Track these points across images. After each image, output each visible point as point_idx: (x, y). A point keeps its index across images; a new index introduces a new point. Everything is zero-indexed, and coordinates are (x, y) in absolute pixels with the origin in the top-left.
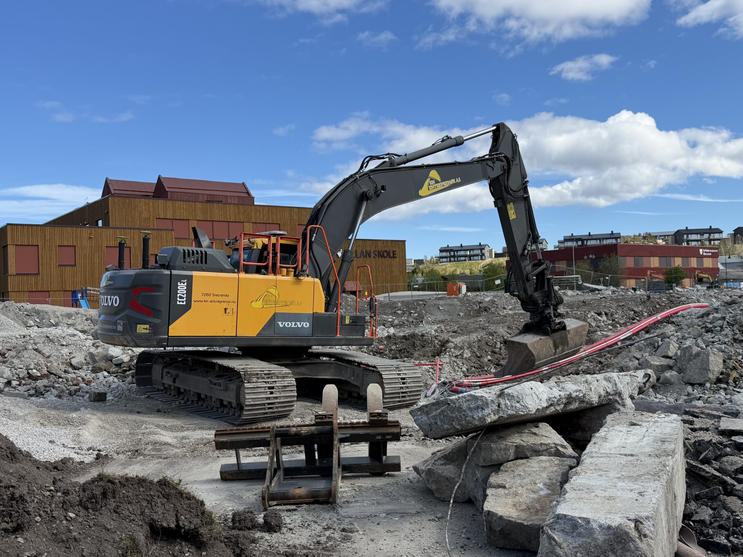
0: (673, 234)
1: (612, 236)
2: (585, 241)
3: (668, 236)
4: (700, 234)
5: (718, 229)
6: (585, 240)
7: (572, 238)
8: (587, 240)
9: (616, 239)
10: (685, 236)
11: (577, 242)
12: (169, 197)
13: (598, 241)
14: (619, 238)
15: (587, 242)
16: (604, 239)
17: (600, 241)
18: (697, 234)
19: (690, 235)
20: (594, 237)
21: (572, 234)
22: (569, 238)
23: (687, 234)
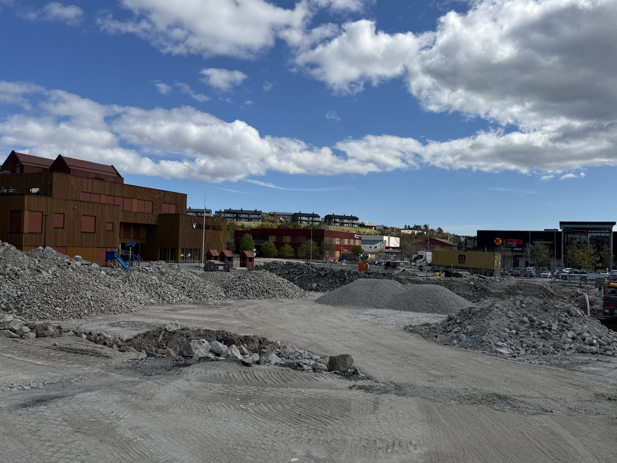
0: (292, 214)
1: (256, 213)
2: (239, 215)
3: (288, 215)
4: (308, 217)
5: (317, 215)
6: (239, 213)
7: (230, 211)
8: (240, 214)
9: (259, 215)
10: (299, 217)
11: (233, 215)
12: (71, 173)
13: (247, 215)
14: (260, 214)
15: (240, 215)
16: (251, 214)
17: (249, 215)
18: (306, 217)
19: (302, 217)
20: (244, 213)
21: (230, 209)
22: (228, 211)
23: (301, 217)
